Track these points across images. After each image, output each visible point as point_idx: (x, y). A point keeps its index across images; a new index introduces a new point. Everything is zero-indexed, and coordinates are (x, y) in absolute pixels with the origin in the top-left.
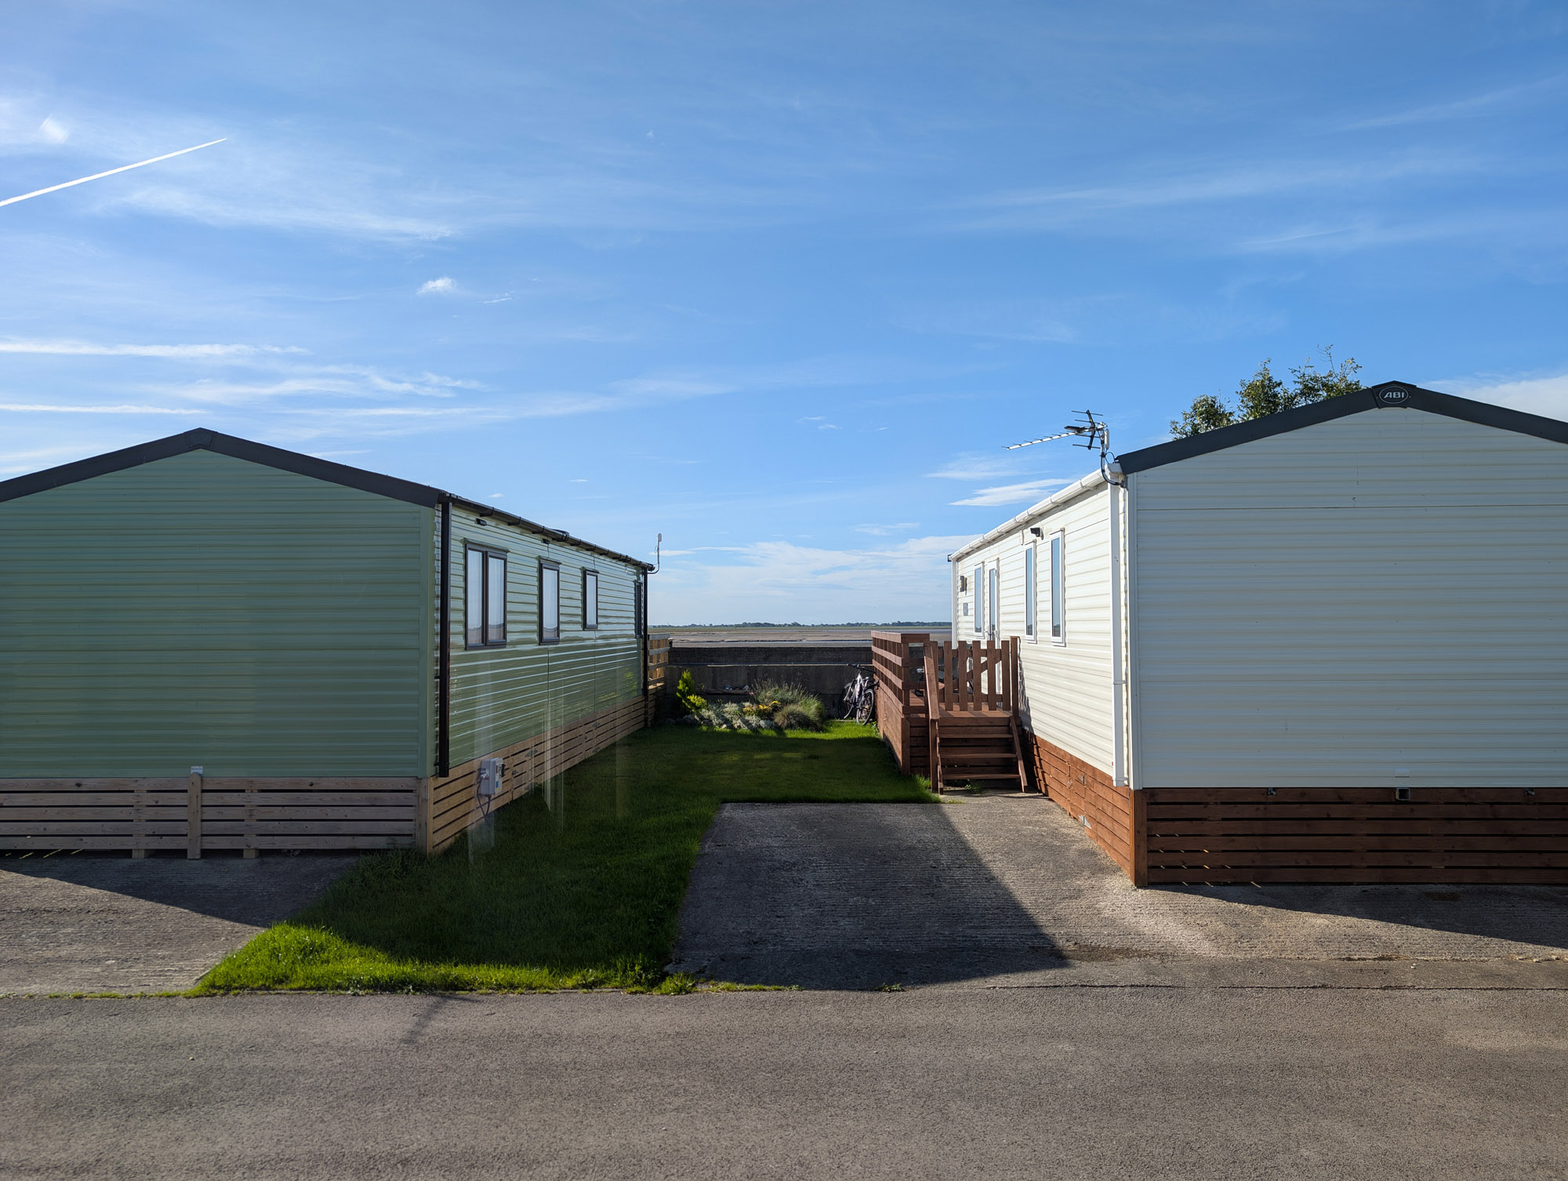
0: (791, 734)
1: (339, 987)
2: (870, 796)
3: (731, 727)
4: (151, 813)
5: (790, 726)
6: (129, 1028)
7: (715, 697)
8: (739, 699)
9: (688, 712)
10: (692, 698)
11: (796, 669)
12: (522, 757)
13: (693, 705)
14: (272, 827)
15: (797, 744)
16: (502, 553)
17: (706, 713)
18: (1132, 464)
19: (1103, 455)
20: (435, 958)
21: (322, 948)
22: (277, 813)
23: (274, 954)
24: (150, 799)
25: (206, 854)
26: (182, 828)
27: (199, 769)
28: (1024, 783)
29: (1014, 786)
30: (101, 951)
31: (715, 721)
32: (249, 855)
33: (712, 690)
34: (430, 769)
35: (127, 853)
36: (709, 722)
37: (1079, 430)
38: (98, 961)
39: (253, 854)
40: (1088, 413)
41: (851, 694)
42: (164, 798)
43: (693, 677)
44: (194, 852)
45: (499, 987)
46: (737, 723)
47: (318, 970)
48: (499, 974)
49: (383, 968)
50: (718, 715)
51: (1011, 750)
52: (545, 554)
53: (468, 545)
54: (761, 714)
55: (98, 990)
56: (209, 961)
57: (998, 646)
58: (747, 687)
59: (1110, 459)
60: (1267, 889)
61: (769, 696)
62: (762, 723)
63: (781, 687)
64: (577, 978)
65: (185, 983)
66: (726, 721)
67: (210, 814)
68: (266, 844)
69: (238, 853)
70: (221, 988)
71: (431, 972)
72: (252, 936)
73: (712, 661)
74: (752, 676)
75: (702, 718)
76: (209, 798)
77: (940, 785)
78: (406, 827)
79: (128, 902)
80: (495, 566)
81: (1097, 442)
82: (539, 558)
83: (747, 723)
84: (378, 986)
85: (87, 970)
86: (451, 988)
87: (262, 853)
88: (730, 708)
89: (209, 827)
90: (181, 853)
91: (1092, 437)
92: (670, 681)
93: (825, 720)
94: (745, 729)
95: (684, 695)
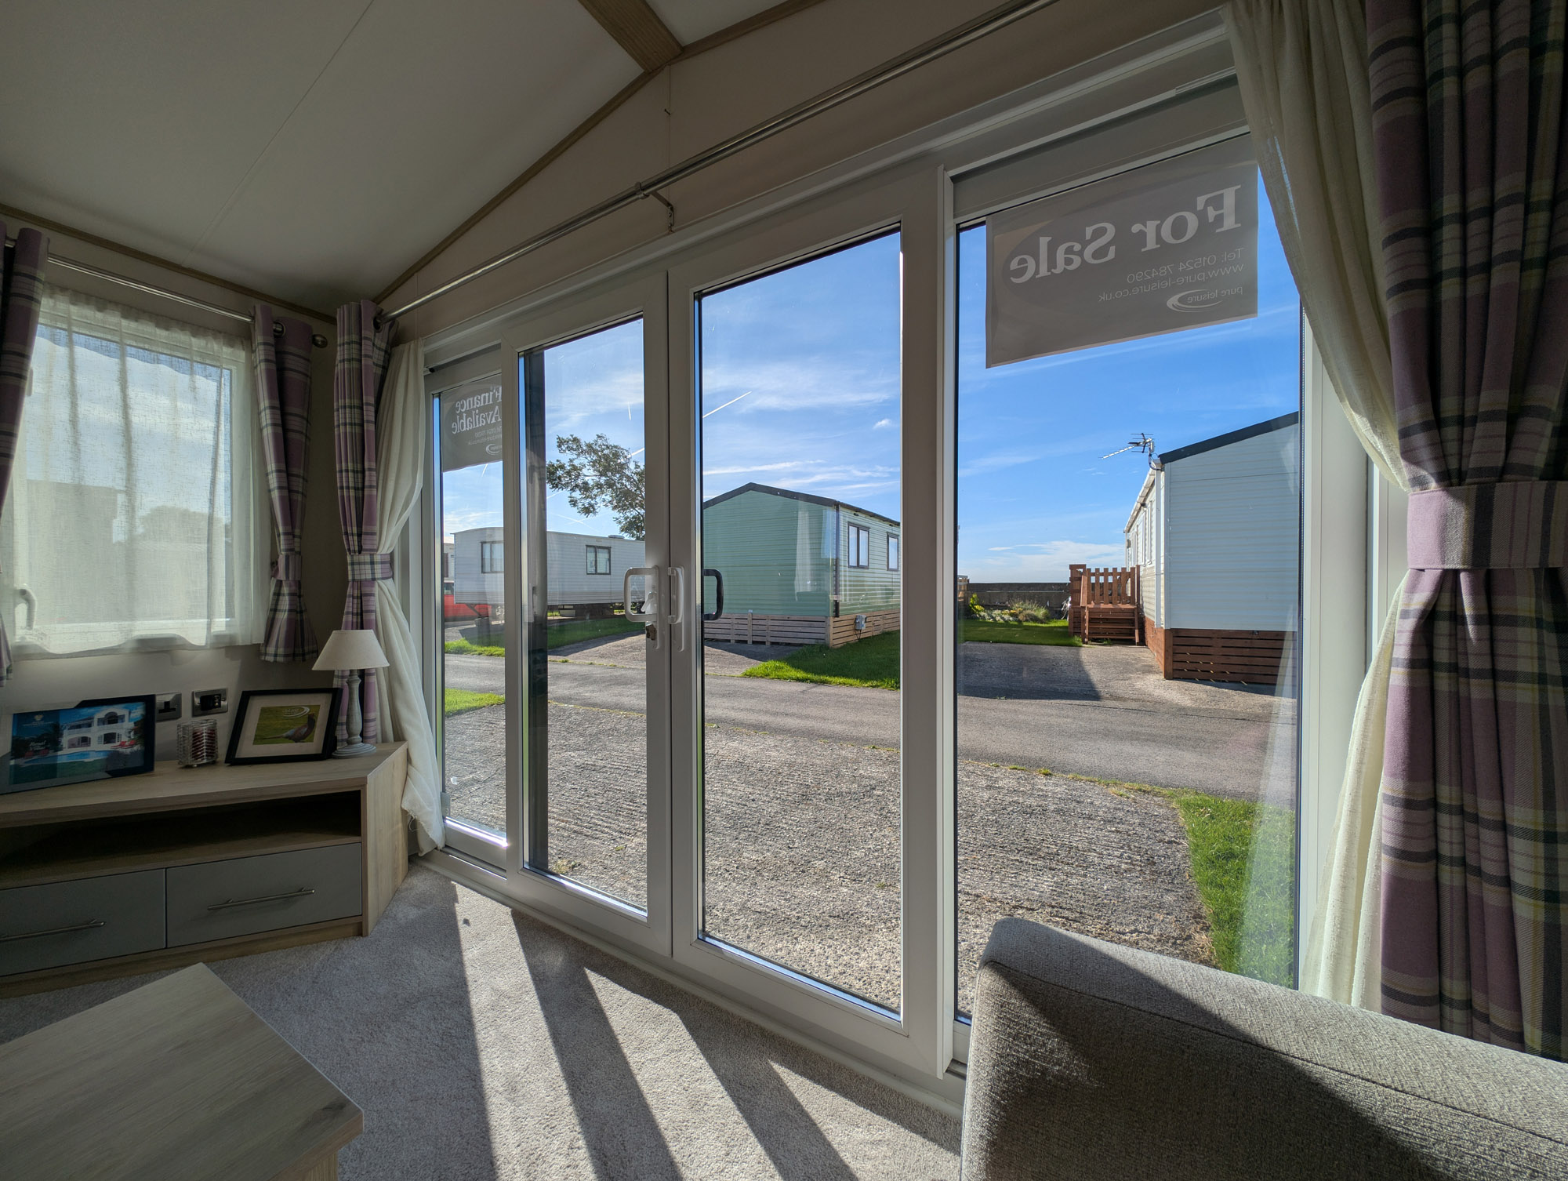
0: (1025, 624)
1: (785, 679)
2: (1043, 643)
3: (995, 620)
4: (736, 627)
5: (1027, 621)
6: (719, 681)
7: (988, 607)
8: (1002, 608)
9: (974, 613)
10: (976, 607)
11: (1035, 594)
12: (878, 618)
13: (977, 610)
14: (775, 634)
15: (1027, 628)
16: (867, 529)
17: (982, 614)
18: (1166, 458)
19: (1150, 455)
20: (819, 674)
21: (783, 668)
22: (777, 629)
23: (766, 668)
24: (735, 621)
25: (754, 642)
26: (746, 633)
27: (752, 611)
28: (1137, 640)
29: (1131, 642)
30: (716, 664)
31: (987, 617)
32: (768, 644)
33: (989, 604)
34: (831, 613)
35: (729, 641)
36: (984, 617)
37: (1138, 444)
38: (714, 667)
39: (769, 644)
40: (1143, 434)
41: (1065, 607)
42: (740, 621)
43: (978, 597)
44: (750, 642)
45: (840, 684)
46: (998, 618)
47: (781, 674)
48: (842, 680)
49: (801, 674)
50: (989, 615)
51: (1133, 625)
52: (890, 531)
53: (850, 524)
54: (1012, 615)
55: (712, 673)
56: (747, 669)
57: (1129, 570)
58: (1007, 603)
59: (1155, 457)
60: (1251, 685)
61: (1017, 607)
62: (1011, 619)
63: (1025, 602)
64: (869, 683)
65: (739, 674)
66: (992, 617)
67: (755, 628)
68: (773, 640)
69: (764, 643)
70: (749, 676)
71: (816, 678)
72: (761, 664)
73: (989, 590)
74: (1010, 597)
75: (980, 616)
76: (755, 622)
77: (1086, 640)
78: (822, 636)
79: (726, 653)
80: (863, 534)
81: (1147, 449)
82: (887, 533)
83: (1003, 618)
84: (798, 680)
85: (710, 668)
86: (823, 683)
87: (773, 643)
88: (997, 612)
89: (755, 633)
90: (746, 642)
91: (1144, 446)
92: (966, 599)
93: (1048, 618)
94: (1002, 621)
95: (972, 605)
